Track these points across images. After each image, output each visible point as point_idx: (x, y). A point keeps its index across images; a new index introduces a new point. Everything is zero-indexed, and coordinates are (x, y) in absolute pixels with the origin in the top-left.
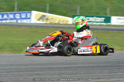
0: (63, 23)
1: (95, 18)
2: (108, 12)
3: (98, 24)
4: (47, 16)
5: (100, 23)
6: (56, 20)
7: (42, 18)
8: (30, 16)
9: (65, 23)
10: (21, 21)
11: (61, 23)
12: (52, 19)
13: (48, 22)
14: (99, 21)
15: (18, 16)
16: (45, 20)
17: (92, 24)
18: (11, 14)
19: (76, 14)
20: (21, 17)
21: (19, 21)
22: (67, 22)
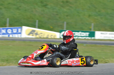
0: (51, 37)
1: (80, 33)
2: (92, 27)
3: (83, 38)
4: (37, 31)
5: (85, 37)
6: (44, 34)
7: (32, 32)
8: (21, 31)
9: (53, 37)
10: (12, 35)
11: (50, 37)
12: (41, 33)
13: (38, 36)
14: (84, 35)
15: (9, 31)
16: (35, 35)
17: (78, 38)
18: (3, 29)
19: (63, 29)
20: (12, 32)
21: (11, 36)
22: (55, 36)
